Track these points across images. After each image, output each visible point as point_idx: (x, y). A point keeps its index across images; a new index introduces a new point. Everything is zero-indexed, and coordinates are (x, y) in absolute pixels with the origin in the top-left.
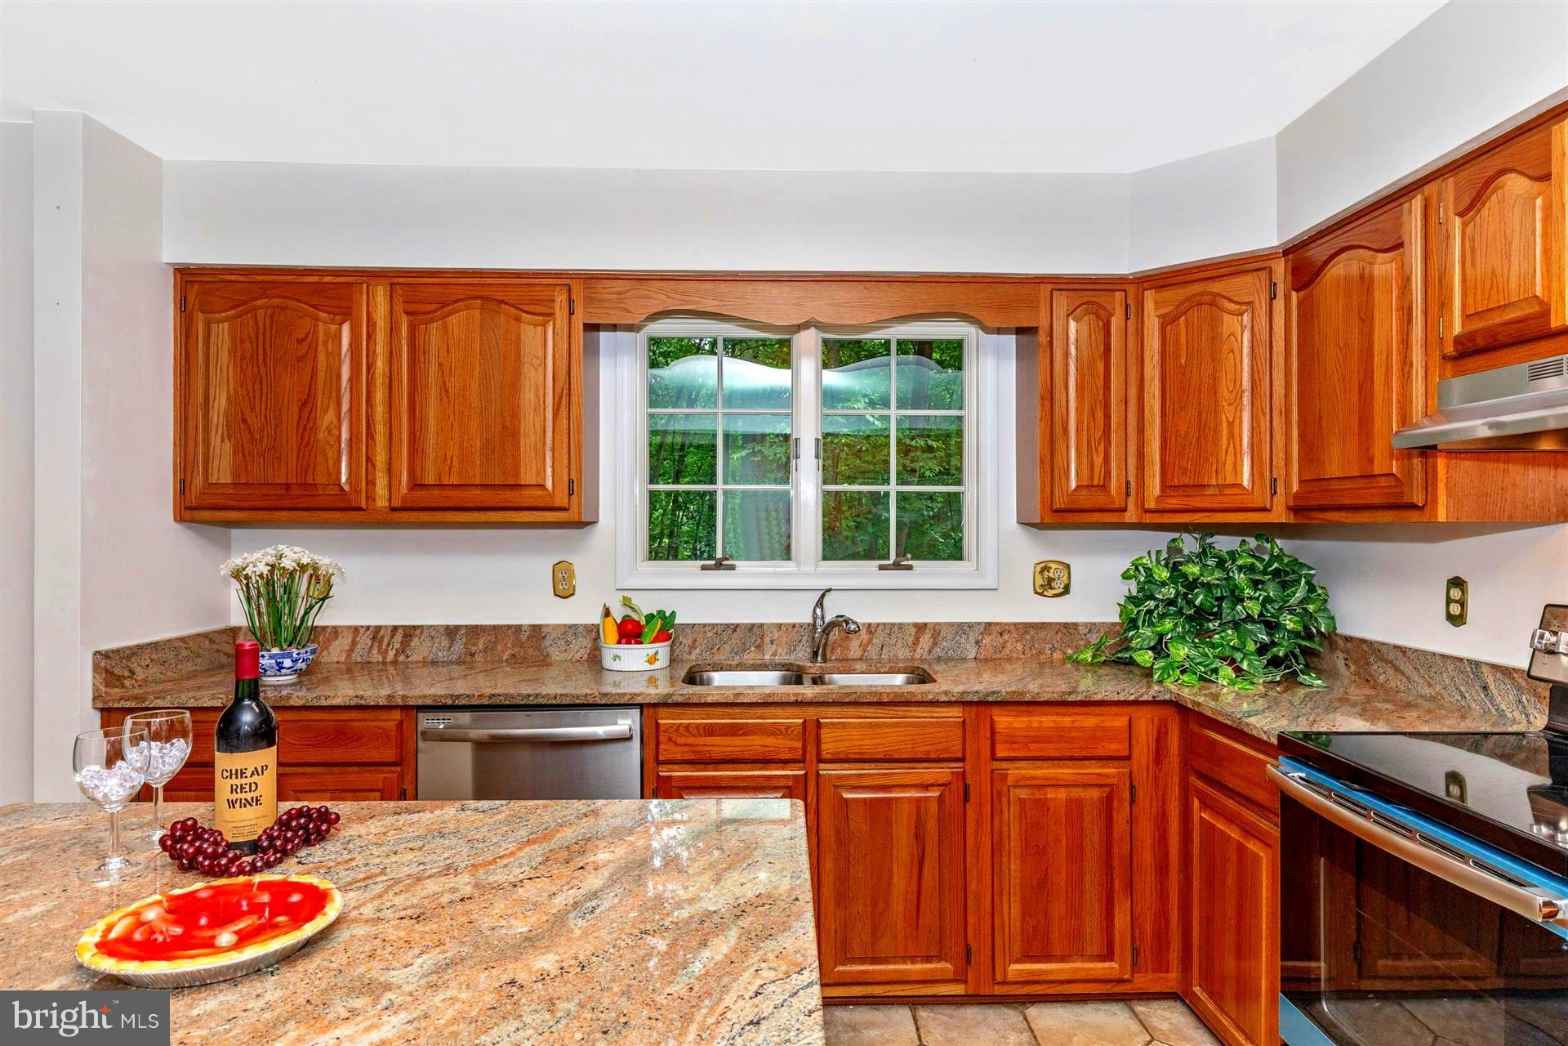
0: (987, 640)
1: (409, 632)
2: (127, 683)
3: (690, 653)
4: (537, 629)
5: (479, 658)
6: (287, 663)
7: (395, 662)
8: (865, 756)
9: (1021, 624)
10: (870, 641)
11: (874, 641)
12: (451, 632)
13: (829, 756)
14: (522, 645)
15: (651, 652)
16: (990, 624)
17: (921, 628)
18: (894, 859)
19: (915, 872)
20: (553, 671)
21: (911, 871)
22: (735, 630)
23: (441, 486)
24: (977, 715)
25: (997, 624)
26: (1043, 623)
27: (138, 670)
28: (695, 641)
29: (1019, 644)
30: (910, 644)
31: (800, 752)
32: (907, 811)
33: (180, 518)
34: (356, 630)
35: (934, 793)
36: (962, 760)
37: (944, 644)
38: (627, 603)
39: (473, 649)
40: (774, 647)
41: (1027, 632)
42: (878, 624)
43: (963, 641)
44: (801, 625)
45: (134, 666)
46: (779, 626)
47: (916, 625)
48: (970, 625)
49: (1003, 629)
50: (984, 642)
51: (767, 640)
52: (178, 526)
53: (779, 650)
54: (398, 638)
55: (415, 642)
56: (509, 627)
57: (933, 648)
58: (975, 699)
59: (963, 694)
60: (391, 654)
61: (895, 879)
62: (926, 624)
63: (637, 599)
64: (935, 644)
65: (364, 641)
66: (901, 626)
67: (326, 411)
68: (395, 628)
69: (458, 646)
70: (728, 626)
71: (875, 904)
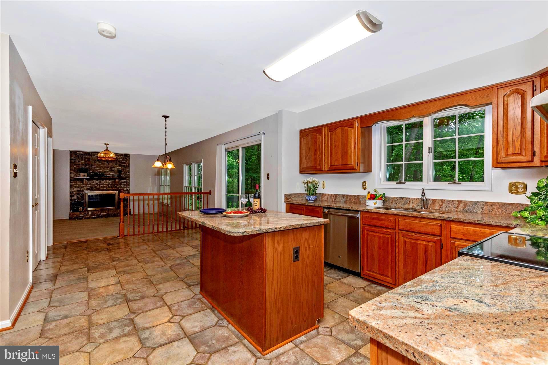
0: (485, 207)
1: (336, 195)
2: (290, 199)
3: (391, 204)
4: (358, 196)
5: (348, 202)
6: (310, 198)
7: (334, 201)
8: (410, 230)
9: (501, 203)
10: (442, 205)
11: (443, 205)
12: (343, 196)
13: (401, 229)
14: (356, 200)
15: (375, 202)
16: (487, 202)
17: (460, 202)
18: (419, 260)
19: (425, 264)
20: (362, 206)
21: (423, 264)
22: (402, 199)
23: (335, 165)
24: (446, 224)
25: (490, 202)
26: (511, 203)
27: (292, 198)
28: (392, 201)
29: (500, 210)
30: (456, 206)
31: (394, 227)
32: (422, 248)
33: (300, 173)
34: (328, 194)
35: (431, 244)
36: (440, 236)
37: (469, 207)
38: (375, 191)
39: (347, 200)
40: (413, 204)
41: (504, 206)
42: (445, 200)
43: (476, 207)
44: (419, 199)
45: (291, 197)
46: (415, 199)
47: (458, 201)
48: (479, 202)
49: (493, 204)
50: (485, 208)
51: (411, 202)
52: (300, 174)
53: (414, 205)
54: (335, 197)
55: (337, 197)
56: (353, 195)
57: (464, 208)
58: (443, 219)
59: (439, 217)
60: (334, 200)
61: (419, 265)
62: (462, 201)
63: (378, 190)
64: (465, 207)
65: (329, 197)
66: (453, 201)
67: (318, 152)
68: (334, 194)
69: (344, 199)
70: (401, 198)
71: (413, 270)
